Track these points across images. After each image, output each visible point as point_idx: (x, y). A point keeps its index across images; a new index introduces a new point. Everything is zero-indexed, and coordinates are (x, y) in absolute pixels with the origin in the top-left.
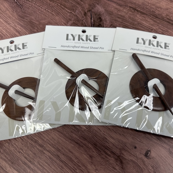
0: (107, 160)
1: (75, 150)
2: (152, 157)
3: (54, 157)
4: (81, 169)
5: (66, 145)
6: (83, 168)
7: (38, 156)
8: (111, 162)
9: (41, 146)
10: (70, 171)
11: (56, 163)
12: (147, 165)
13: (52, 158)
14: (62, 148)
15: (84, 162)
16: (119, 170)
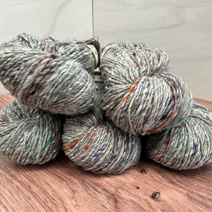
0: (95, 196)
1: (55, 183)
2: (162, 200)
3: (23, 187)
4: (55, 203)
5: (44, 178)
6: (58, 202)
7: (2, 185)
8: (101, 199)
9: (12, 176)
10: (39, 203)
11: (22, 193)
12: (154, 208)
13: (20, 188)
14: (38, 180)
15: (61, 196)
16: (110, 209)
